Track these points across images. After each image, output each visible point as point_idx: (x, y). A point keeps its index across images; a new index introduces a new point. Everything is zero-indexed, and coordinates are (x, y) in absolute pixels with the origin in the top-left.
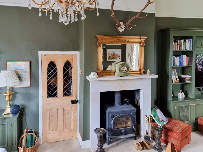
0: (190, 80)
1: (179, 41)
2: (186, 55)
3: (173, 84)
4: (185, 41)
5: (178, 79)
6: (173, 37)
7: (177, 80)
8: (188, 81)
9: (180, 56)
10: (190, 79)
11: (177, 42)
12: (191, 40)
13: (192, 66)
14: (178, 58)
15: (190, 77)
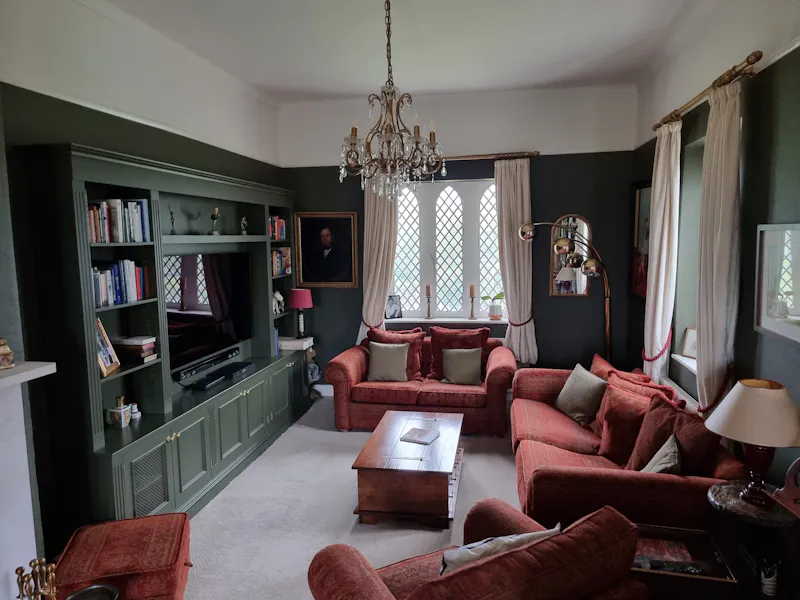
0: (154, 353)
1: (104, 205)
2: (133, 262)
3: (103, 381)
4: (126, 206)
5: (116, 359)
6: (83, 185)
7: (111, 361)
8: (150, 359)
9: (116, 267)
10: (156, 349)
11: (98, 207)
12: (145, 201)
13: (157, 302)
14: (108, 272)
15: (153, 339)
